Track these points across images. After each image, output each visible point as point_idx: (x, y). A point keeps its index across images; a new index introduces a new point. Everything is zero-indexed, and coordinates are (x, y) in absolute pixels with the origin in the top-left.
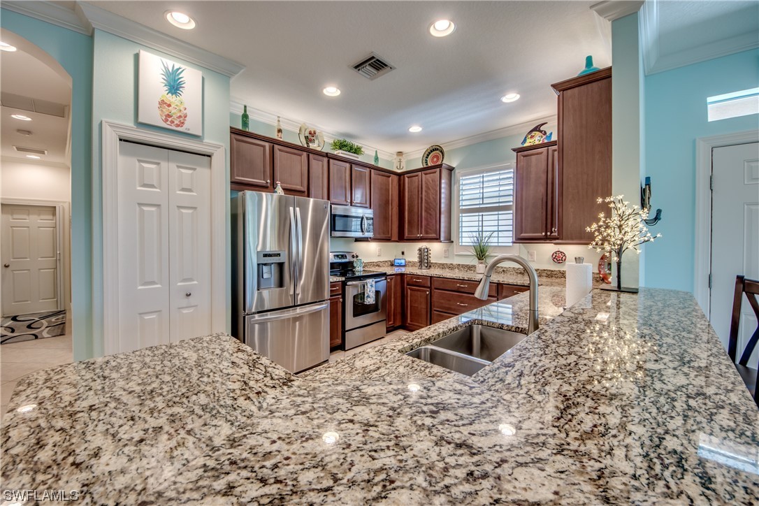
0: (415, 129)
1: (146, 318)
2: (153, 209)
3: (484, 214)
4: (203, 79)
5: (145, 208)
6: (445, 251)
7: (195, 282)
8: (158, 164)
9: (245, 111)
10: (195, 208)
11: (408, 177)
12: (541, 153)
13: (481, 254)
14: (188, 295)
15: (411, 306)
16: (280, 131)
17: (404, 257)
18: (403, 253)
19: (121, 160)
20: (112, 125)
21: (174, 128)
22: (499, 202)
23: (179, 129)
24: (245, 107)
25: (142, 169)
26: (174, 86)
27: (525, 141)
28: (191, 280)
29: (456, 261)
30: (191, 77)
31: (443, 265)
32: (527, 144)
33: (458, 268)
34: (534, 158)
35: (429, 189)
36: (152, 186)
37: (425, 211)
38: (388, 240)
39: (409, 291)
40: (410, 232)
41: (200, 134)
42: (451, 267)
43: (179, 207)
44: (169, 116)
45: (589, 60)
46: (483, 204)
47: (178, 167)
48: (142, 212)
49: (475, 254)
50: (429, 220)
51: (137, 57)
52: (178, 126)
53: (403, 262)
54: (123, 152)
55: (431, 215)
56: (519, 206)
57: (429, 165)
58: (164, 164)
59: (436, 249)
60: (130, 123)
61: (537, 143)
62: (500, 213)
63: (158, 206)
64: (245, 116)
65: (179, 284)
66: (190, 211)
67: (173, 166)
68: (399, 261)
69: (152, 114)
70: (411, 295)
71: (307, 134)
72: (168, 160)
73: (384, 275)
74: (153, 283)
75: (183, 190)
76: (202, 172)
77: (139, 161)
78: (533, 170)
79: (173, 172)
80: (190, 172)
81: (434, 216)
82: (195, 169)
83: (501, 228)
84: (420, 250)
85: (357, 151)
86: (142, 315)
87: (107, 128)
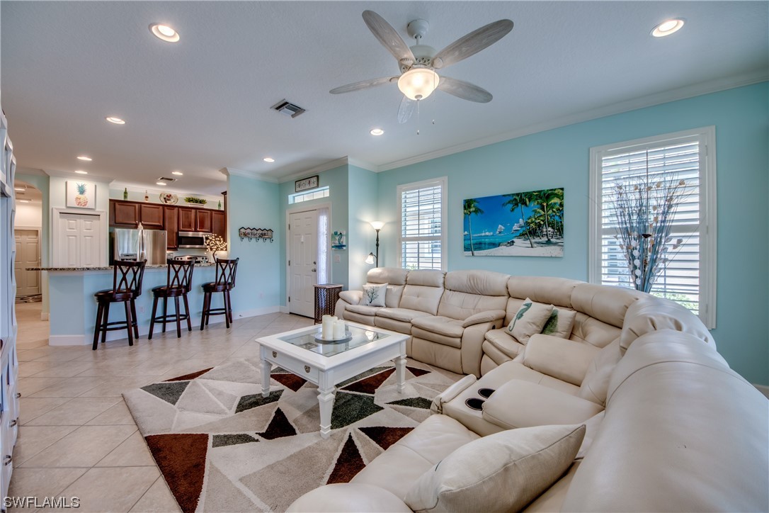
4: (96, 186)
5: (71, 237)
8: (75, 220)
9: (126, 191)
16: (147, 197)
19: (60, 220)
20: (57, 209)
21: (82, 207)
24: (126, 188)
25: (69, 223)
26: (82, 191)
30: (89, 186)
36: (73, 229)
41: (93, 207)
43: (85, 236)
47: (85, 221)
48: (69, 239)
51: (66, 183)
58: (78, 220)
60: (64, 207)
63: (75, 236)
64: (126, 193)
67: (82, 221)
69: (72, 203)
71: (165, 197)
72: (80, 219)
75: (87, 230)
76: (95, 222)
77: (68, 220)
79: (83, 223)
80: (90, 222)
82: (92, 221)
85: (202, 202)
87: (54, 211)
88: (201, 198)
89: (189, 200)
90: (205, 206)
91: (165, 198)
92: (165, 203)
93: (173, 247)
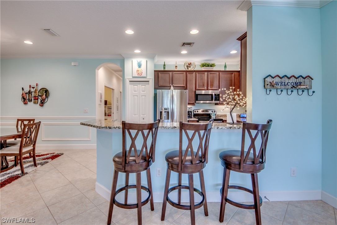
2: (136, 97)
4: (147, 61)
5: (135, 97)
8: (137, 86)
9: (164, 63)
10: (145, 96)
16: (176, 66)
18: (246, 111)
19: (130, 86)
20: (128, 79)
21: (140, 76)
23: (141, 76)
24: (165, 62)
25: (134, 87)
26: (140, 66)
28: (144, 115)
30: (144, 61)
36: (136, 91)
41: (146, 76)
43: (142, 96)
44: (139, 73)
47: (142, 85)
48: (134, 98)
52: (141, 75)
53: (245, 115)
54: (130, 84)
58: (138, 85)
60: (131, 77)
63: (137, 96)
64: (164, 65)
66: (144, 97)
67: (140, 85)
68: (243, 115)
69: (135, 75)
72: (139, 84)
74: (136, 115)
75: (143, 91)
76: (147, 86)
77: (133, 85)
79: (141, 87)
80: (144, 86)
85: (212, 66)
87: (127, 80)
88: (211, 62)
89: (203, 65)
90: (214, 69)
91: (187, 66)
92: (187, 70)
93: (192, 102)
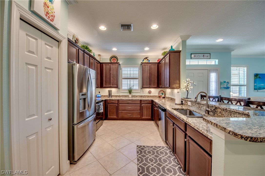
0: (114, 49)
1: (30, 139)
2: (34, 68)
3: (130, 80)
5: (29, 67)
6: (117, 91)
7: (52, 112)
8: (36, 39)
10: (52, 69)
11: (105, 65)
12: (148, 65)
13: (130, 92)
14: (51, 119)
15: (109, 111)
17: (100, 94)
18: (99, 92)
20: (18, 6)
21: (49, 21)
22: (133, 77)
23: (51, 22)
27: (143, 61)
28: (50, 111)
29: (121, 94)
31: (116, 96)
32: (144, 62)
33: (122, 97)
34: (146, 66)
35: (114, 70)
36: (33, 53)
37: (112, 78)
38: (98, 88)
39: (109, 106)
40: (105, 84)
42: (119, 96)
43: (46, 68)
44: (48, 13)
45: (172, 47)
46: (130, 77)
47: (46, 44)
49: (128, 92)
50: (114, 81)
52: (51, 20)
53: (100, 95)
54: (21, 27)
55: (114, 79)
56: (143, 78)
57: (112, 62)
58: (39, 40)
59: (114, 91)
60: (27, 9)
61: (146, 62)
62: (134, 80)
63: (36, 66)
65: (46, 114)
66: (50, 71)
67: (43, 42)
68: (99, 95)
70: (109, 107)
72: (41, 39)
73: (103, 100)
74: (34, 115)
75: (47, 58)
76: (55, 51)
77: (27, 35)
78: (146, 69)
80: (50, 48)
81: (116, 79)
82: (52, 47)
83: (134, 84)
84: (109, 91)
85: (91, 51)
86: (28, 138)
91: (75, 41)
